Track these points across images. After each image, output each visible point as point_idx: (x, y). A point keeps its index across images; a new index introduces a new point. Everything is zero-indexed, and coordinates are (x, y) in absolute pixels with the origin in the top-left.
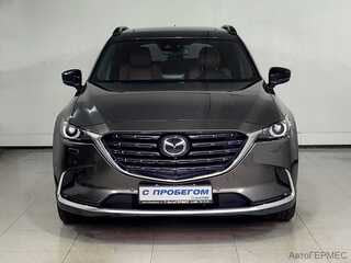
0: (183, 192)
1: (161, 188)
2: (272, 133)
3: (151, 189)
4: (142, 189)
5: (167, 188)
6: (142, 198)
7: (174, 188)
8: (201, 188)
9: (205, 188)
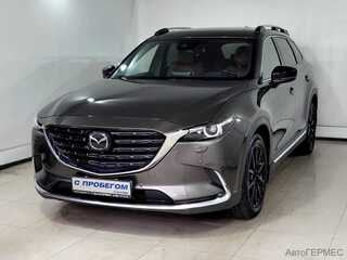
0: (106, 186)
1: (89, 180)
2: (206, 134)
3: (81, 180)
4: (74, 179)
5: (94, 181)
6: (75, 187)
7: (100, 181)
8: (121, 183)
9: (125, 183)
